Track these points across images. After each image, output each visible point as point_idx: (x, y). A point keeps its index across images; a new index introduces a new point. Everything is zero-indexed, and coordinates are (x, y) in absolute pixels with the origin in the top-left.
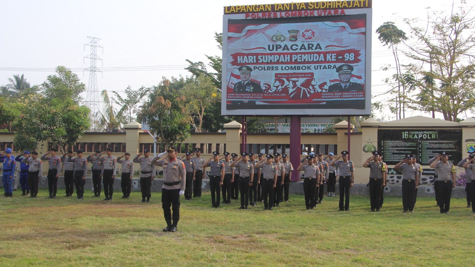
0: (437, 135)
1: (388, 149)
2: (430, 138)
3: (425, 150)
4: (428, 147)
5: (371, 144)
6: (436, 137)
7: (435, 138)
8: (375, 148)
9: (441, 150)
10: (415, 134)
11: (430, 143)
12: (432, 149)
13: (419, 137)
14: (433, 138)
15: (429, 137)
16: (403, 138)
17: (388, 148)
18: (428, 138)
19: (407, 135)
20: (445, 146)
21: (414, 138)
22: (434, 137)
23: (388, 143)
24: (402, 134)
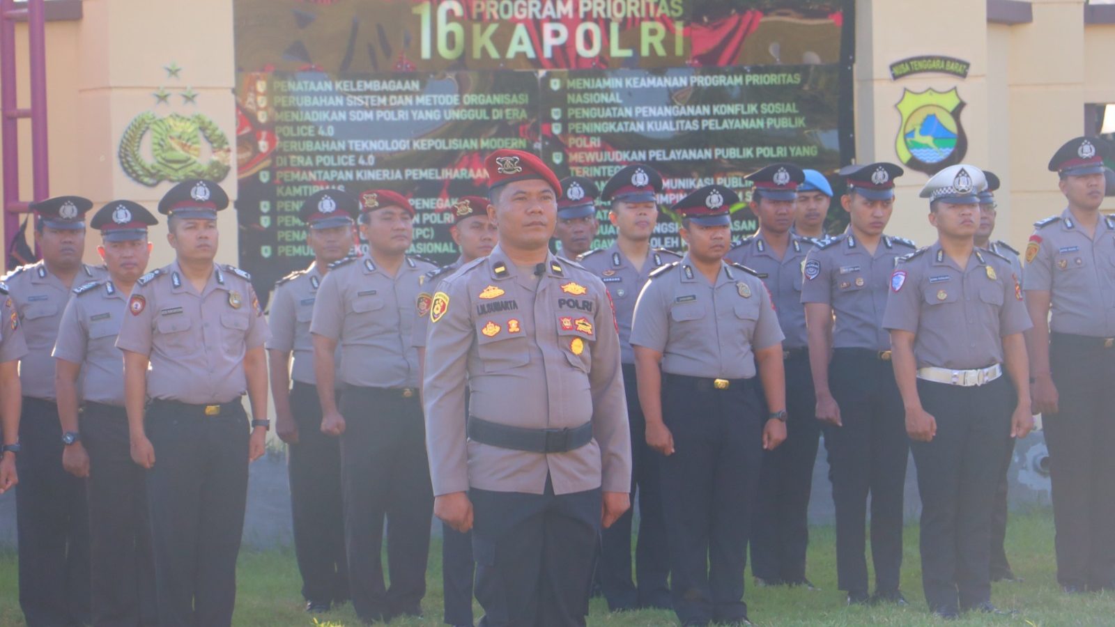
0: (679, 27)
1: (313, 155)
2: (628, 53)
3: (591, 157)
4: (611, 127)
5: (189, 110)
6: (668, 43)
7: (661, 51)
8: (217, 142)
9: (708, 154)
10: (514, 22)
11: (631, 96)
12: (647, 148)
13: (549, 42)
14: (645, 51)
15: (622, 46)
16: (426, 53)
17: (308, 146)
18: (616, 51)
19: (457, 28)
20: (739, 116)
21: (511, 54)
22: (657, 41)
23: (307, 101)
24: (418, 19)
